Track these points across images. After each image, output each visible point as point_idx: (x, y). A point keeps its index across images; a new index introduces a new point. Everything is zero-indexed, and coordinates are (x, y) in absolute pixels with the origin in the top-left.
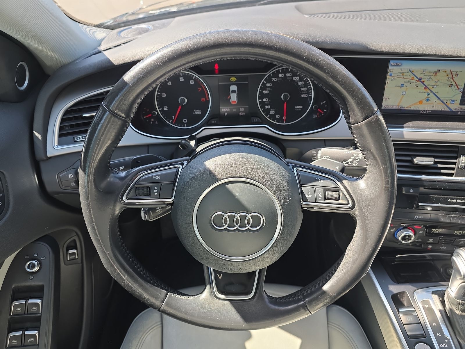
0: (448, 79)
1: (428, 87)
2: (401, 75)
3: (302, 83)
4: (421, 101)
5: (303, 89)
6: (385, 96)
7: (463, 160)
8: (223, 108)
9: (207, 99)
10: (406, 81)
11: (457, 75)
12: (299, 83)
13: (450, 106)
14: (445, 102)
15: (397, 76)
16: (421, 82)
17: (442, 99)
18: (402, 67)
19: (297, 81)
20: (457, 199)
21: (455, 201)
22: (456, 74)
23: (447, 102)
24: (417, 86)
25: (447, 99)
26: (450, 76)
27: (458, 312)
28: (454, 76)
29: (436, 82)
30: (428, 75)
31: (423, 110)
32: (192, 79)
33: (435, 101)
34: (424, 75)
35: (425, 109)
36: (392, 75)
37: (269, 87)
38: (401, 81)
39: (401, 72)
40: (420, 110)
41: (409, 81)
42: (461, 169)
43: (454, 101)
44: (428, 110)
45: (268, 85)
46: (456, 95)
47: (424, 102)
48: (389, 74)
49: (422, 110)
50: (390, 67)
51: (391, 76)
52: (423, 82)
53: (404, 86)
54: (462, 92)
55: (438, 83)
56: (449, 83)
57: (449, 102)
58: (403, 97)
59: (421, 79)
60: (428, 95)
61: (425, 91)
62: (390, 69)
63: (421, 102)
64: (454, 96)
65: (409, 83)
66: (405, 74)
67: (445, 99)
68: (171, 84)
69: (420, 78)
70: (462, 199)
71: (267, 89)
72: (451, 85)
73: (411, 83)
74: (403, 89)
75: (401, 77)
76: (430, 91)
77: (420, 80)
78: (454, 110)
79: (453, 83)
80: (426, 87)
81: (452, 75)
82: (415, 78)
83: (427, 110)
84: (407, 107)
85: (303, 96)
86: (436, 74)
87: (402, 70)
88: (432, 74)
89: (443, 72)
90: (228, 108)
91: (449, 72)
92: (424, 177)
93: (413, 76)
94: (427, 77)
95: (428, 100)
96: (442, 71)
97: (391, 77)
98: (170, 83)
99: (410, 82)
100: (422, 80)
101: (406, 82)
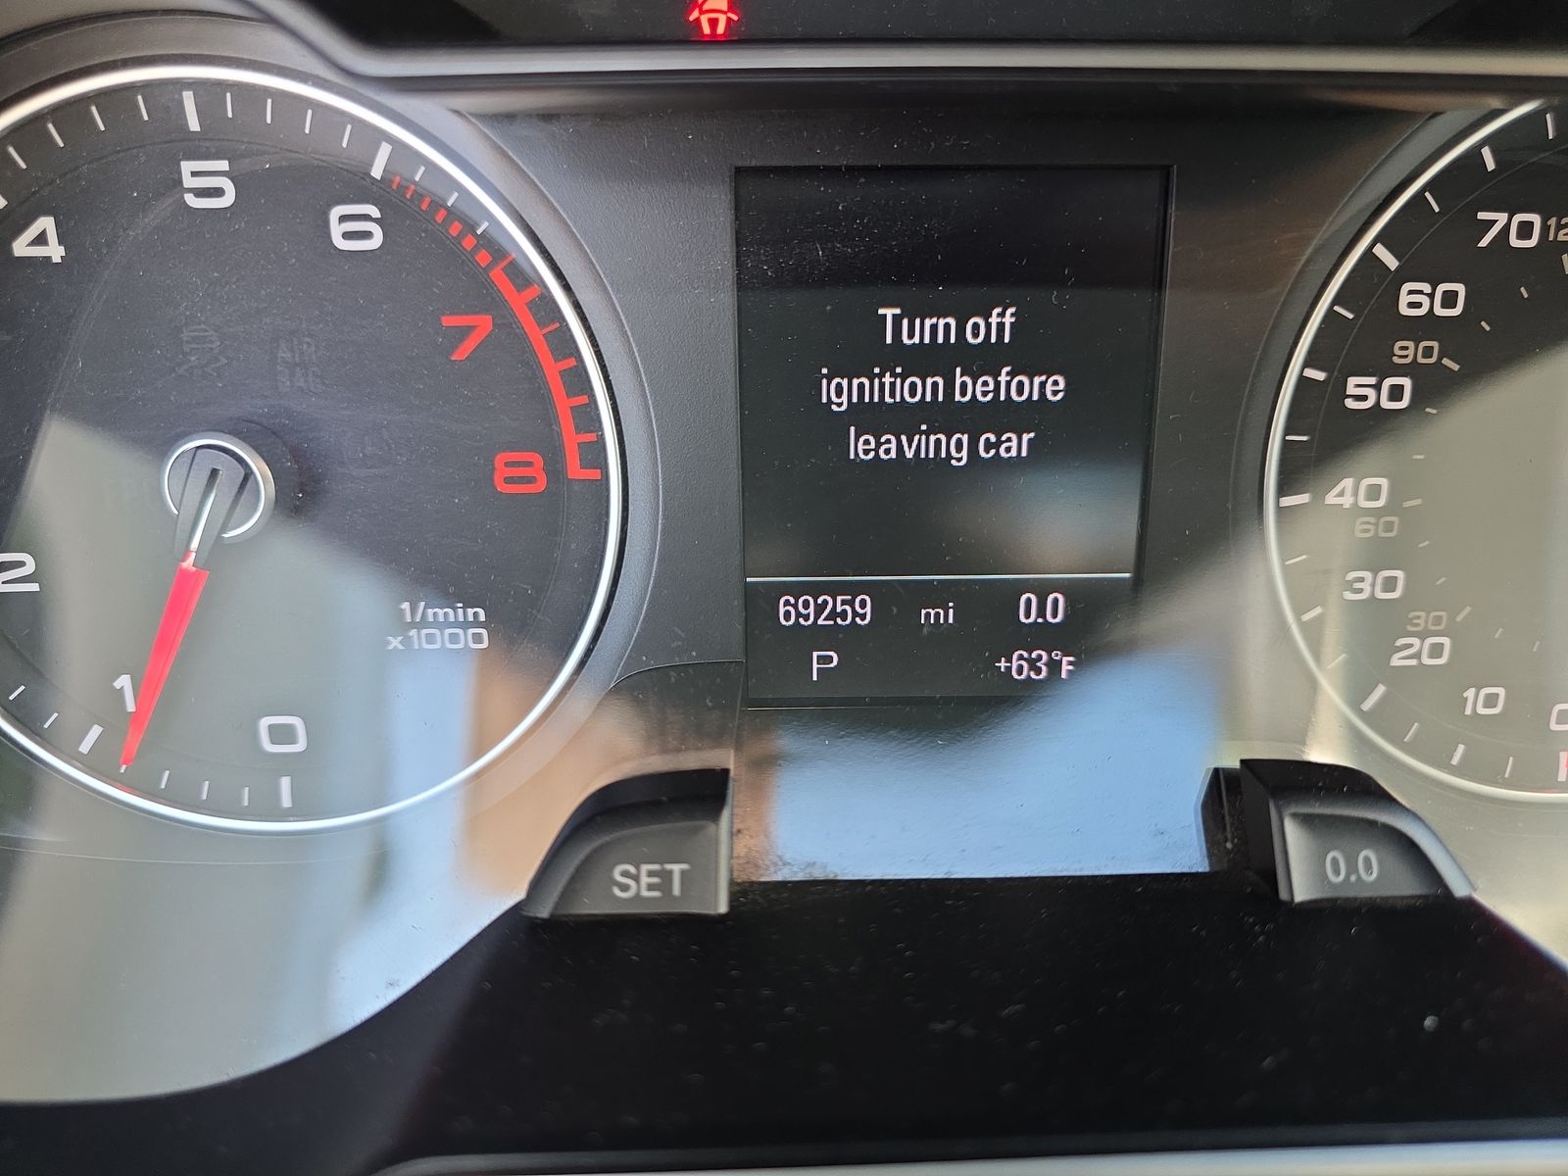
8: (797, 590)
9: (575, 470)
32: (358, 188)
37: (1427, 326)
45: (1414, 299)
68: (55, 252)
71: (1405, 351)
90: (854, 589)
98: (41, 239)
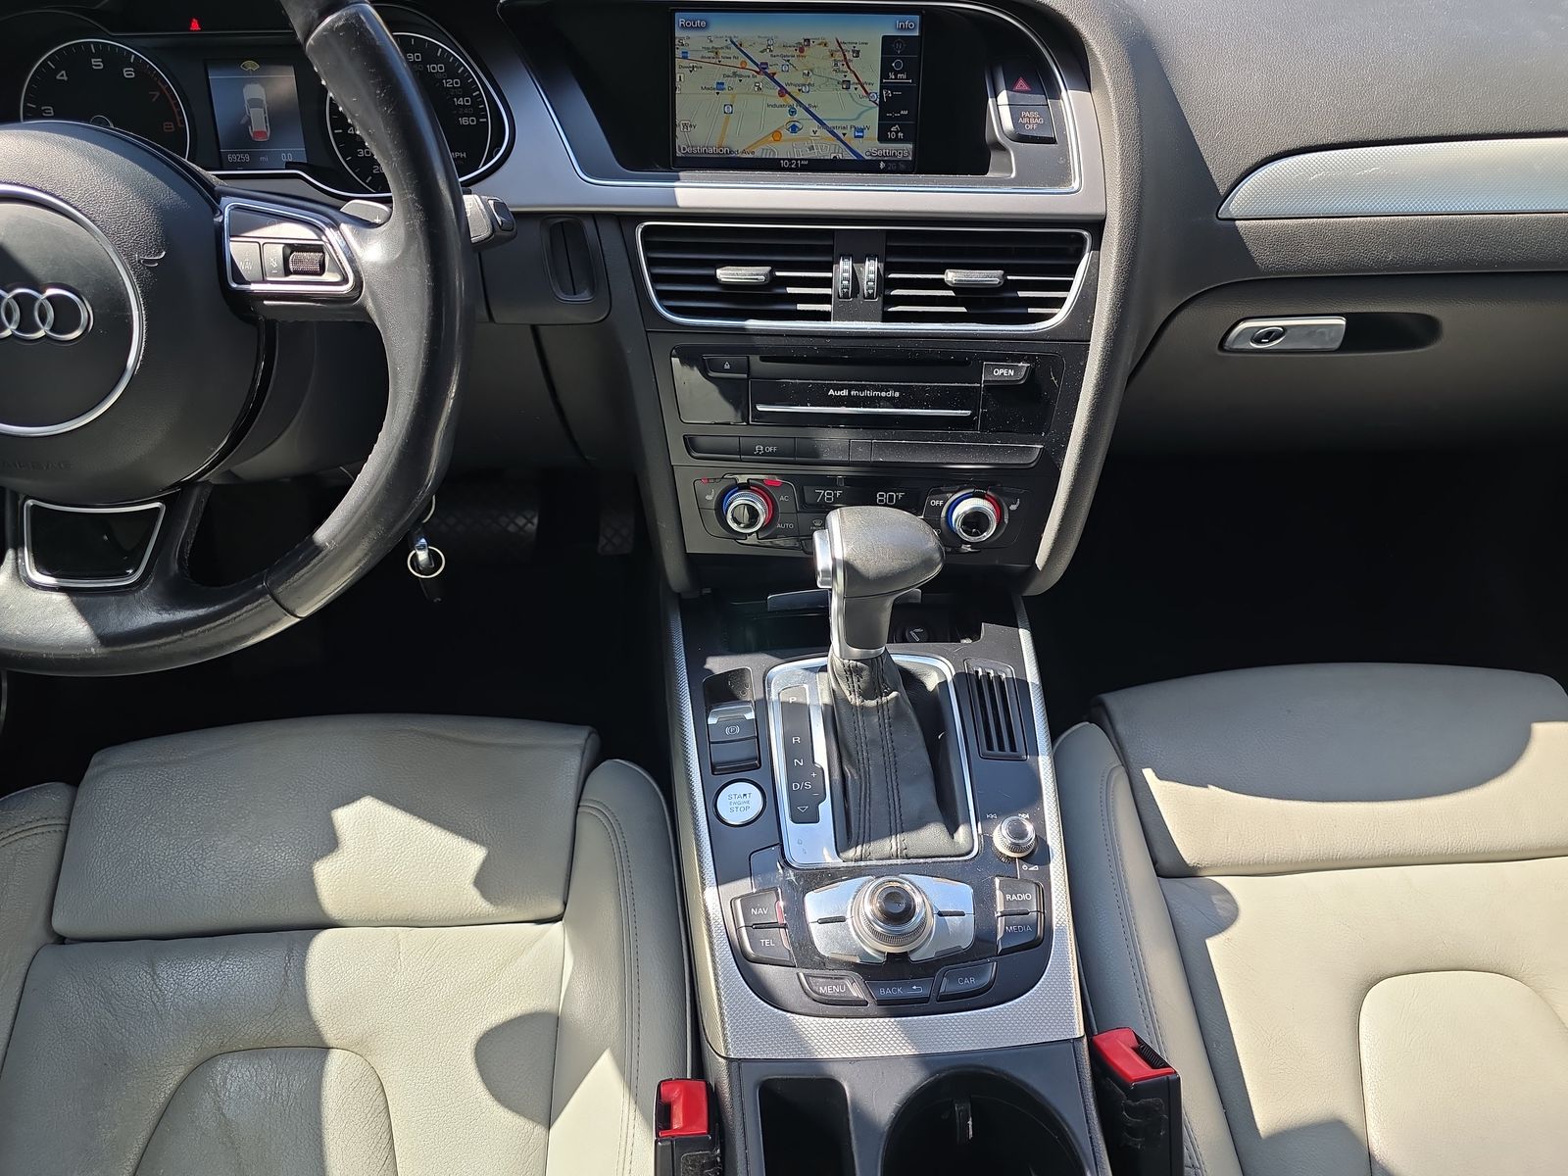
0: (836, 65)
1: (788, 89)
2: (712, 55)
3: (456, 83)
4: (776, 131)
5: (461, 102)
6: (681, 117)
7: (845, 271)
8: (232, 153)
9: (180, 125)
10: (727, 73)
11: (857, 53)
12: (448, 83)
13: (855, 144)
14: (839, 132)
15: (702, 57)
16: (766, 74)
17: (829, 124)
18: (712, 32)
19: (439, 76)
20: (850, 388)
21: (845, 393)
22: (853, 51)
23: (844, 134)
24: (759, 89)
25: (844, 124)
26: (839, 56)
27: (855, 700)
28: (849, 56)
29: (804, 73)
30: (783, 56)
31: (788, 159)
32: (129, 64)
33: (815, 132)
34: (772, 56)
35: (793, 157)
36: (689, 56)
38: (715, 74)
39: (710, 45)
40: (781, 159)
41: (734, 73)
42: (846, 296)
43: (862, 130)
44: (801, 160)
46: (867, 110)
47: (786, 133)
48: (678, 53)
49: (784, 159)
50: (678, 33)
51: (685, 58)
52: (771, 76)
53: (726, 86)
54: (877, 102)
55: (812, 79)
56: (840, 77)
57: (850, 133)
58: (727, 119)
59: (764, 66)
60: (793, 112)
61: (780, 101)
62: (681, 39)
63: (776, 135)
64: (860, 115)
65: (737, 79)
66: (721, 53)
67: (838, 123)
68: (65, 78)
69: (762, 63)
70: (862, 388)
72: (847, 84)
73: (743, 80)
74: (725, 97)
75: (714, 61)
76: (795, 103)
77: (763, 68)
78: (867, 158)
79: (853, 79)
80: (783, 92)
81: (845, 55)
82: (750, 65)
83: (797, 160)
84: (744, 152)
85: (464, 121)
86: (802, 50)
87: (711, 41)
88: (791, 51)
89: (820, 44)
90: (244, 153)
91: (834, 46)
92: (752, 324)
93: (742, 57)
94: (780, 61)
95: (794, 129)
96: (817, 42)
97: (685, 63)
99: (741, 76)
100: (769, 71)
101: (729, 76)
